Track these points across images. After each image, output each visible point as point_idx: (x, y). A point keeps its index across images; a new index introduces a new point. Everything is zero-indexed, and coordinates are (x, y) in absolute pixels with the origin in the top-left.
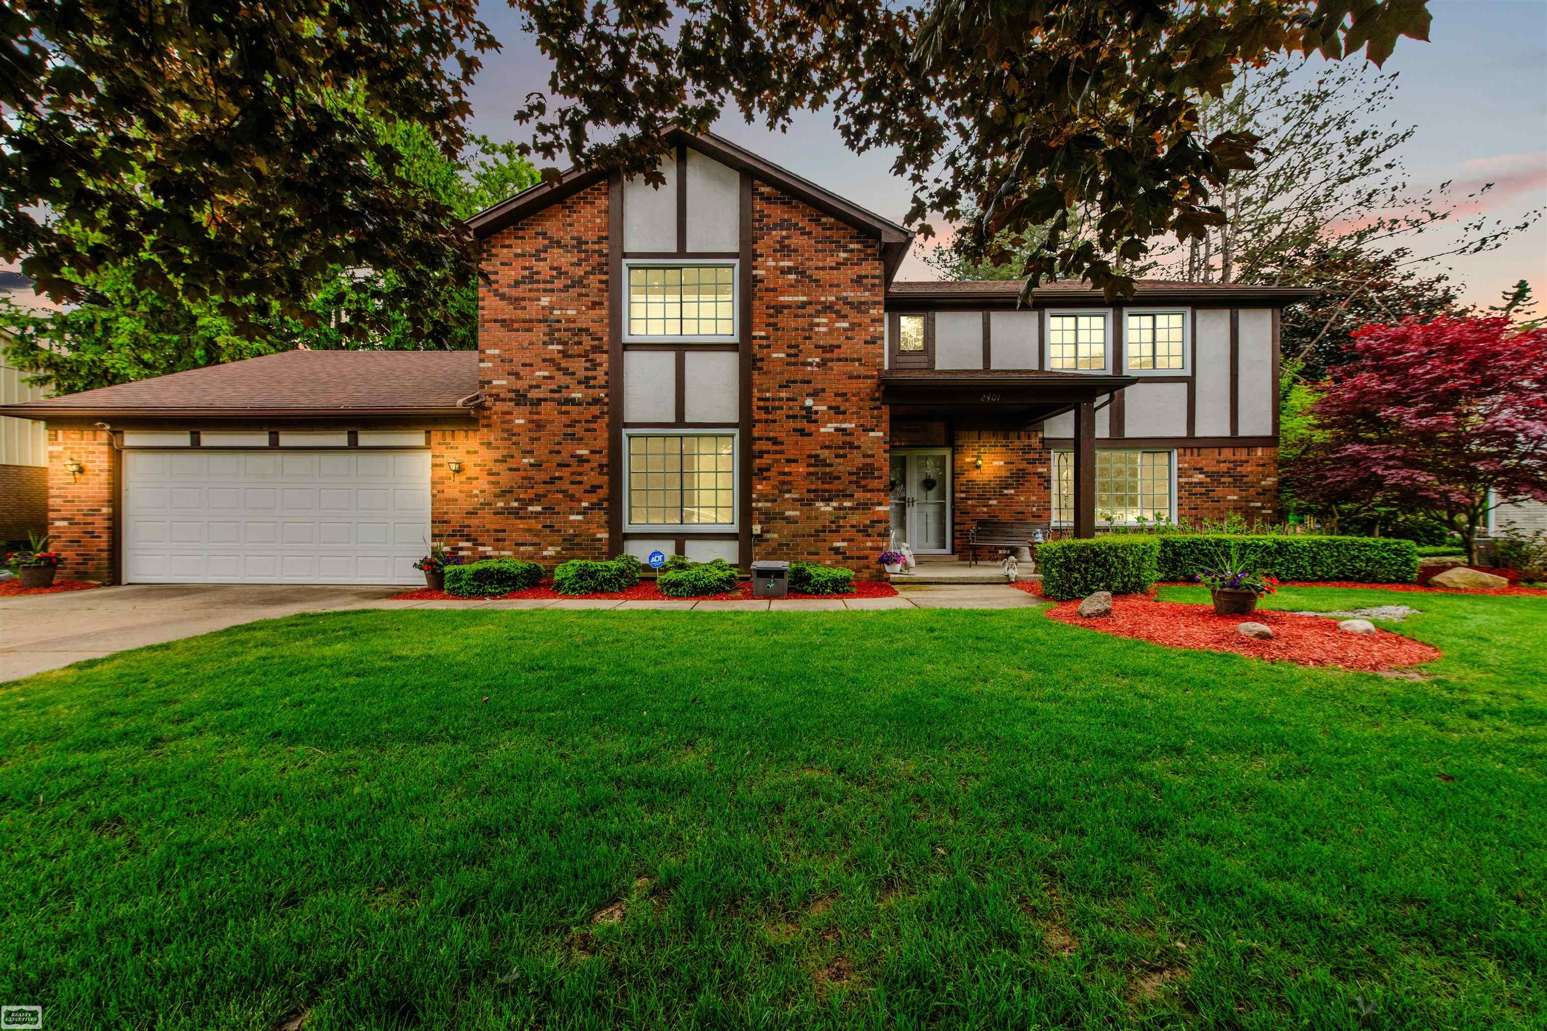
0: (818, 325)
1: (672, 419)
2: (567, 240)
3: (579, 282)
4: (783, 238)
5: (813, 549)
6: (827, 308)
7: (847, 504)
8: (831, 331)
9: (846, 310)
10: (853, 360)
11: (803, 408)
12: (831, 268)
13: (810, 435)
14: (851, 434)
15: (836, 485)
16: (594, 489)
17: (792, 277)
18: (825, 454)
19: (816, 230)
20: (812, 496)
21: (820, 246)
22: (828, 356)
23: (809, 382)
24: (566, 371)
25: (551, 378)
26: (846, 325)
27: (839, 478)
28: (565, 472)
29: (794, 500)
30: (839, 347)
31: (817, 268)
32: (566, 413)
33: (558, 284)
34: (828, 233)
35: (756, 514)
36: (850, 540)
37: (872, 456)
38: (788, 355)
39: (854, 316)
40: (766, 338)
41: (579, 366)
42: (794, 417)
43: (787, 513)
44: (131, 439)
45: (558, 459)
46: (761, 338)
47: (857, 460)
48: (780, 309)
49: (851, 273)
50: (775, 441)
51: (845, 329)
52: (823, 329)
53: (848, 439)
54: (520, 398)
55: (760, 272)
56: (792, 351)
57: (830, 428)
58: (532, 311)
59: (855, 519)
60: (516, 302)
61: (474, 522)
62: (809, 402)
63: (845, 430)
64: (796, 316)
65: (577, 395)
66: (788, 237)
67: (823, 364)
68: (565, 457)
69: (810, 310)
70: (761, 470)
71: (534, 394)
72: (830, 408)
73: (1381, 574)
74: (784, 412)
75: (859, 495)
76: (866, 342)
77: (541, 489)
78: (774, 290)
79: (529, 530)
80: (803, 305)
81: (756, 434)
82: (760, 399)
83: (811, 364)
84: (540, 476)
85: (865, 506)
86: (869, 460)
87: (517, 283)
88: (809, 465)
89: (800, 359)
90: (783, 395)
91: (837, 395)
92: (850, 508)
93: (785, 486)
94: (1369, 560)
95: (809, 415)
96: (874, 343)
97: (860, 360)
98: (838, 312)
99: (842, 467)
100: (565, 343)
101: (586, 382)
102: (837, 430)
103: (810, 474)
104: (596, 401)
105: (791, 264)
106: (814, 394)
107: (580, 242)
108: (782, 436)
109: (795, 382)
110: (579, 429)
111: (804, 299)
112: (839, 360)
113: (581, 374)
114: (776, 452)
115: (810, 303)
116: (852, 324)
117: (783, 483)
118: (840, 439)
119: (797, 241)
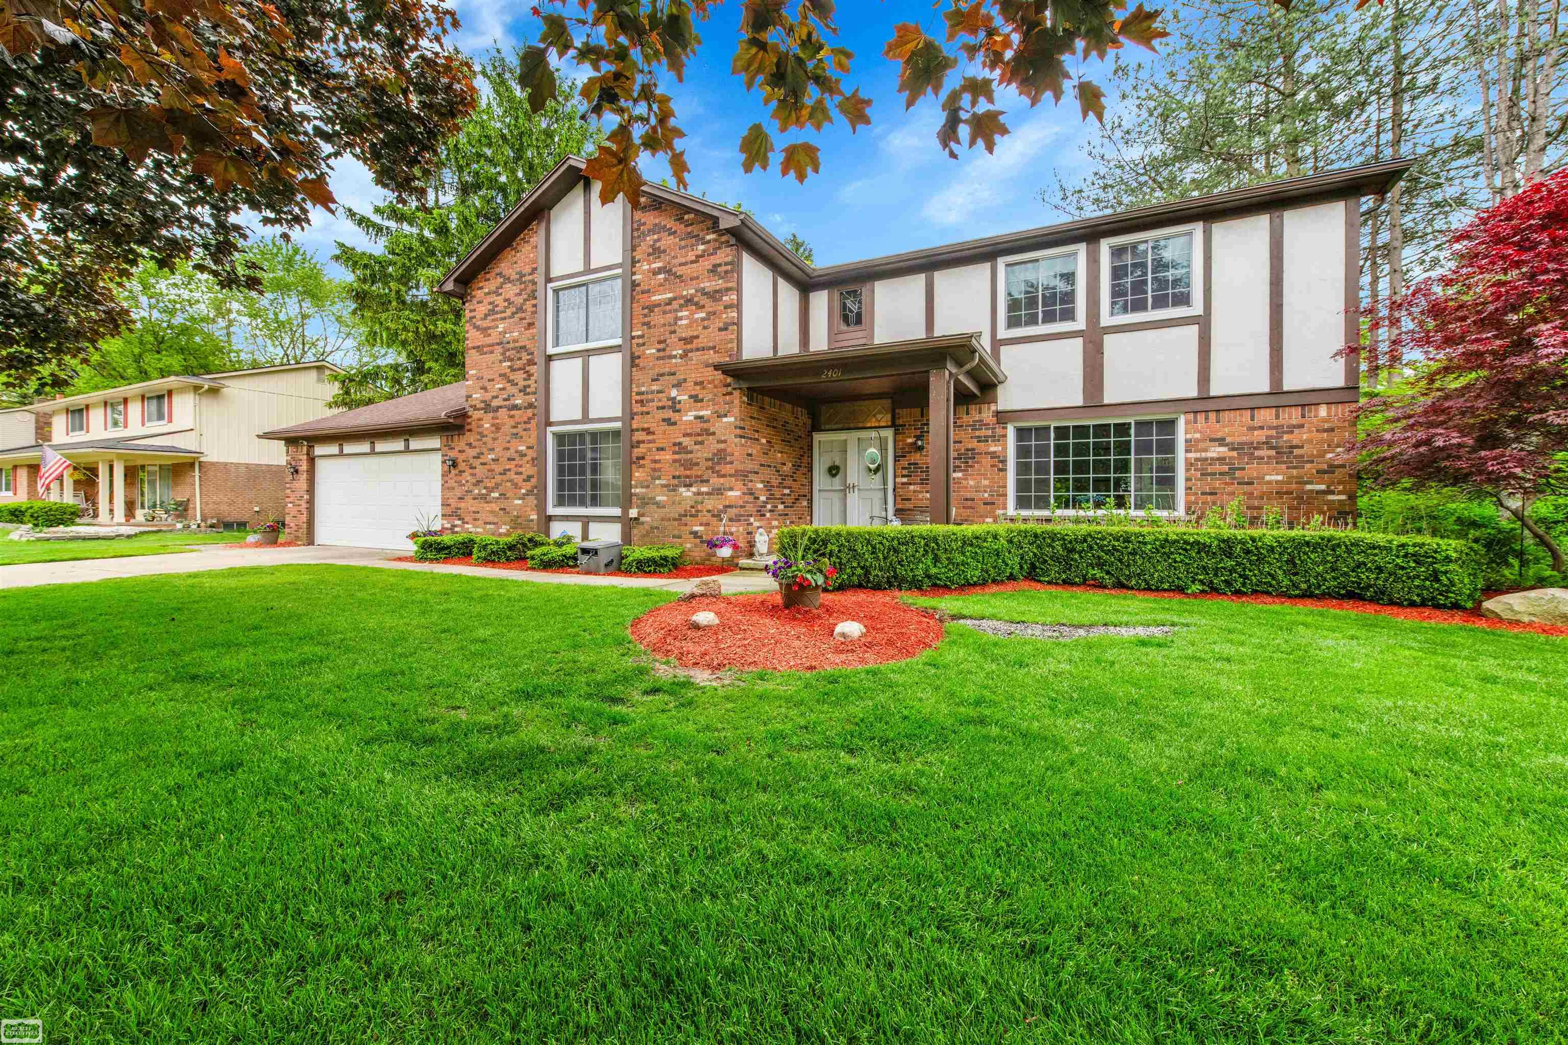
0: (681, 319)
1: (578, 416)
2: (514, 276)
3: (520, 309)
4: (656, 241)
5: (676, 532)
6: (689, 301)
7: (704, 489)
8: (693, 322)
9: (704, 300)
10: (710, 348)
11: (669, 399)
12: (692, 262)
13: (675, 424)
14: (708, 421)
15: (696, 471)
16: (529, 478)
17: (662, 276)
18: (686, 441)
19: (680, 228)
20: (676, 481)
21: (683, 243)
22: (689, 347)
23: (674, 374)
24: (513, 383)
25: (503, 389)
26: (703, 315)
27: (697, 464)
28: (511, 465)
29: (663, 486)
30: (697, 337)
31: (681, 265)
32: (512, 417)
33: (509, 312)
34: (689, 229)
35: (634, 499)
36: (707, 524)
37: (725, 442)
38: (659, 350)
39: (710, 306)
40: (642, 336)
41: (519, 377)
42: (663, 408)
43: (658, 498)
44: (319, 450)
45: (508, 454)
46: (639, 337)
47: (712, 445)
48: (651, 308)
49: (707, 264)
50: (648, 431)
51: (703, 319)
52: (684, 322)
53: (705, 425)
54: (487, 407)
55: (637, 277)
56: (662, 346)
57: (689, 417)
58: (494, 337)
59: (711, 503)
60: (485, 331)
61: (462, 505)
62: (674, 393)
63: (701, 417)
64: (664, 313)
65: (518, 402)
66: (659, 240)
67: (684, 356)
68: (511, 453)
69: (675, 305)
70: (638, 458)
71: (495, 403)
72: (691, 397)
74: (655, 404)
75: (715, 481)
76: (720, 330)
77: (498, 478)
78: (648, 291)
79: (492, 512)
80: (669, 302)
81: (634, 426)
82: (638, 394)
83: (675, 357)
84: (498, 468)
85: (718, 491)
86: (722, 446)
87: (486, 316)
88: (675, 453)
89: (667, 353)
90: (654, 388)
91: (696, 384)
92: (708, 494)
93: (656, 473)
95: (674, 406)
96: (726, 329)
97: (714, 348)
98: (696, 304)
99: (701, 454)
100: (511, 360)
101: (524, 390)
102: (697, 417)
103: (675, 461)
104: (531, 406)
105: (660, 265)
106: (678, 385)
107: (522, 276)
108: (653, 427)
109: (662, 375)
110: (519, 430)
111: (670, 295)
112: (698, 350)
113: (522, 383)
114: (650, 442)
115: (675, 299)
116: (708, 313)
117: (654, 470)
118: (699, 426)
119: (667, 241)
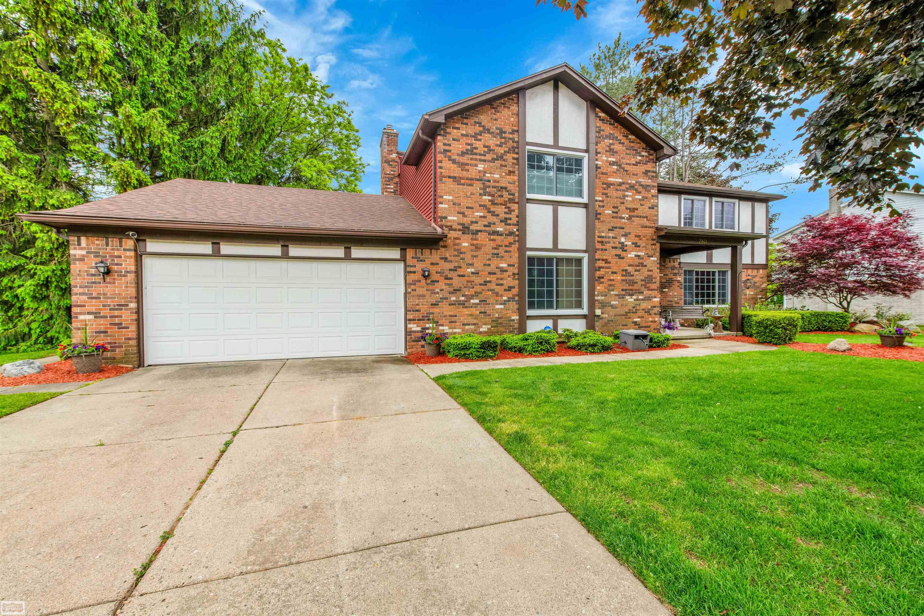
0: (627, 196)
1: (550, 246)
2: (493, 129)
3: (500, 157)
4: (611, 144)
5: (624, 323)
6: (632, 187)
7: (641, 297)
8: (634, 200)
9: (640, 189)
10: (644, 217)
11: (620, 243)
12: (634, 165)
13: (623, 258)
14: (642, 258)
15: (635, 287)
16: (510, 289)
17: (615, 167)
18: (630, 269)
19: (626, 142)
20: (624, 293)
21: (628, 151)
22: (632, 214)
23: (623, 228)
24: (493, 214)
25: (484, 217)
26: (640, 197)
27: (636, 283)
28: (493, 278)
29: (616, 295)
30: (637, 209)
31: (627, 164)
32: (493, 240)
33: (489, 157)
34: (632, 144)
35: (597, 303)
36: (642, 317)
37: (651, 271)
38: (613, 212)
39: (644, 193)
40: (602, 201)
41: (501, 210)
42: (616, 248)
43: (613, 303)
44: (152, 246)
45: (489, 269)
46: (600, 201)
47: (645, 272)
48: (609, 185)
49: (642, 168)
50: (606, 261)
51: (640, 200)
52: (630, 199)
53: (641, 261)
54: (465, 229)
55: (599, 163)
56: (614, 210)
57: (632, 255)
58: (473, 173)
59: (645, 305)
60: (462, 165)
61: (436, 310)
62: (623, 240)
63: (639, 256)
64: (617, 190)
65: (500, 229)
66: (613, 144)
67: (630, 218)
68: (493, 268)
69: (623, 187)
70: (599, 278)
71: (473, 227)
72: (633, 243)
73: (835, 327)
74: (611, 245)
75: (646, 292)
76: (650, 208)
77: (478, 289)
78: (606, 174)
79: (471, 315)
80: (620, 184)
81: (597, 257)
82: (599, 237)
83: (624, 218)
84: (478, 280)
85: (648, 298)
86: (650, 273)
87: (463, 154)
88: (623, 276)
89: (619, 215)
90: (611, 235)
91: (636, 236)
92: (642, 300)
93: (611, 287)
94: (830, 321)
95: (623, 247)
96: (653, 208)
97: (647, 217)
98: (636, 190)
99: (638, 277)
100: (493, 196)
101: (505, 221)
102: (636, 256)
103: (623, 280)
104: (511, 234)
105: (614, 160)
106: (625, 235)
107: (502, 132)
108: (610, 259)
109: (616, 228)
110: (501, 251)
111: (620, 180)
112: (637, 217)
113: (502, 216)
114: (607, 268)
115: (623, 183)
116: (643, 197)
117: (610, 285)
118: (637, 261)
119: (617, 147)
